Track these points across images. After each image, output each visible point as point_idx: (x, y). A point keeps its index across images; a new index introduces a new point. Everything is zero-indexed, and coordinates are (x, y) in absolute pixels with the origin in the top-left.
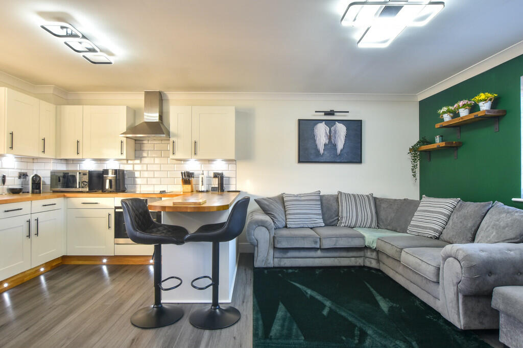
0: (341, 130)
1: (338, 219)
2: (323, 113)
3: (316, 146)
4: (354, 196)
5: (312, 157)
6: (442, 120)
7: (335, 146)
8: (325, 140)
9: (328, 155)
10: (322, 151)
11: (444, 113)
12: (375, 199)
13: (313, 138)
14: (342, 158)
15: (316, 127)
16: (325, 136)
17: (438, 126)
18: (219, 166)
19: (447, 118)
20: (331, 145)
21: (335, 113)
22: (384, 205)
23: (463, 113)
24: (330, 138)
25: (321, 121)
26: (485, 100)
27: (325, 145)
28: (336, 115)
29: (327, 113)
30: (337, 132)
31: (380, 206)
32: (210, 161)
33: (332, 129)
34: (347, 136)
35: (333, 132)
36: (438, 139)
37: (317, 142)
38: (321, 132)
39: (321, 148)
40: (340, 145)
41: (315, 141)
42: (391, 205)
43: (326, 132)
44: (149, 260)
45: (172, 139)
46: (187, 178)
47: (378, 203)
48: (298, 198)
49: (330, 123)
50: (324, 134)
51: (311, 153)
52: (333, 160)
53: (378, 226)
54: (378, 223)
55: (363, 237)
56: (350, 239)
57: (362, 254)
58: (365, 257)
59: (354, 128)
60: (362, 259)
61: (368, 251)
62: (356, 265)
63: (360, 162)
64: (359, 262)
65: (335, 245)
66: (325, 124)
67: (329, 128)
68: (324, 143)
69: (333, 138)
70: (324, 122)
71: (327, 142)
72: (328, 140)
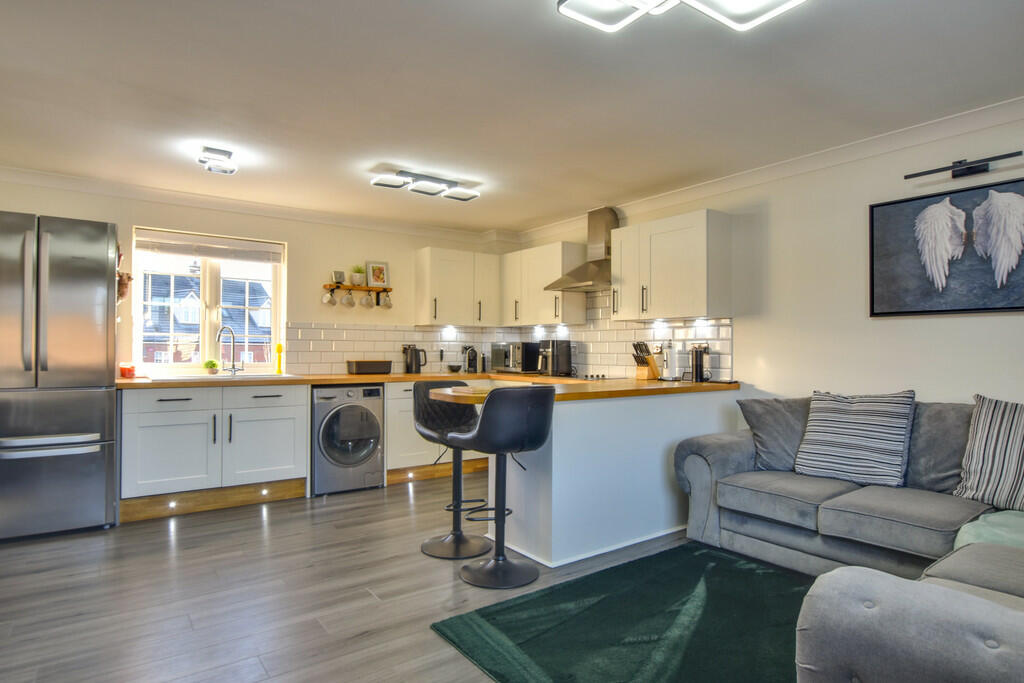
2: (949, 173)
3: (924, 267)
5: (909, 299)
7: (987, 263)
8: (950, 248)
9: (962, 290)
10: (940, 281)
14: (1013, 298)
15: (920, 216)
16: (951, 238)
20: (972, 261)
21: (992, 165)
24: (968, 241)
25: (937, 197)
27: (952, 263)
28: (995, 170)
29: (962, 170)
30: (995, 221)
33: (974, 213)
35: (978, 222)
37: (926, 258)
38: (937, 232)
39: (939, 274)
40: (1006, 259)
41: (919, 254)
43: (955, 228)
49: (968, 198)
50: (948, 233)
51: (907, 291)
52: (980, 304)
66: (952, 203)
67: (963, 214)
68: (946, 258)
69: (978, 240)
70: (948, 199)
71: (959, 252)
72: (962, 249)
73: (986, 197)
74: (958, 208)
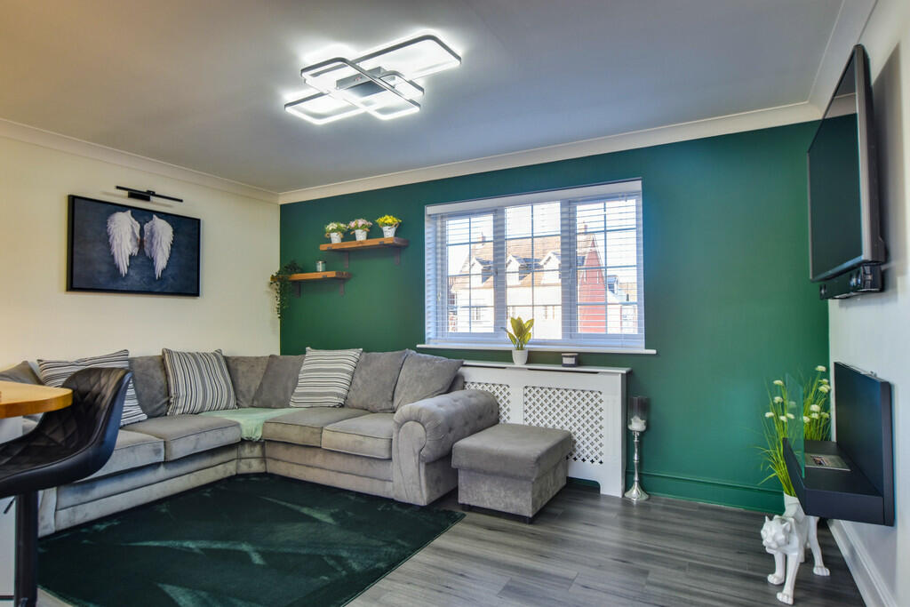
0: (164, 233)
1: (168, 401)
2: (126, 193)
3: (113, 256)
4: (193, 355)
5: (101, 280)
6: (329, 241)
8: (130, 247)
9: (137, 278)
10: (124, 269)
11: (333, 231)
12: (226, 359)
13: (106, 240)
14: (164, 286)
15: (112, 217)
16: (131, 240)
17: (324, 247)
19: (336, 239)
20: (143, 258)
21: (152, 198)
22: (242, 368)
23: (361, 236)
24: (141, 244)
25: (124, 208)
26: (391, 225)
27: (131, 257)
28: (152, 202)
29: (134, 194)
30: (156, 235)
31: (237, 370)
33: (145, 227)
34: (174, 245)
35: (147, 233)
36: (320, 266)
37: (115, 250)
38: (123, 233)
39: (123, 264)
40: (161, 262)
41: (109, 246)
42: (253, 366)
43: (133, 233)
47: (232, 365)
49: (142, 216)
50: (128, 236)
51: (100, 272)
52: (147, 288)
53: (237, 404)
54: (237, 399)
55: (237, 425)
56: (219, 433)
57: (233, 454)
58: (240, 459)
59: (188, 231)
60: (234, 463)
61: (247, 446)
62: (225, 476)
63: (196, 294)
64: (230, 469)
65: (195, 448)
66: (132, 214)
67: (139, 225)
68: (128, 253)
69: (147, 245)
70: (129, 212)
71: (135, 251)
72: (137, 249)
73: (151, 218)
74: (136, 220)
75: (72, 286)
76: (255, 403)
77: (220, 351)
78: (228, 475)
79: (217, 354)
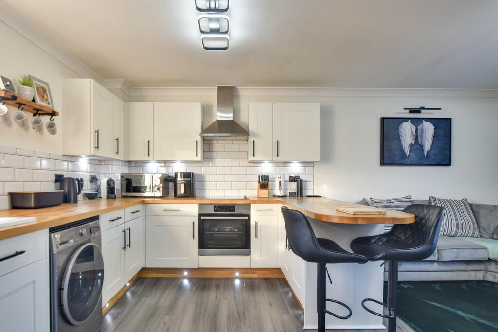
0: (429, 129)
2: (408, 111)
4: (448, 201)
5: (396, 159)
7: (422, 147)
8: (410, 140)
9: (414, 156)
10: (407, 152)
12: (471, 205)
13: (398, 138)
14: (430, 160)
15: (401, 126)
16: (411, 136)
18: (295, 169)
20: (417, 145)
21: (422, 111)
22: (482, 212)
24: (416, 138)
25: (406, 119)
27: (411, 146)
29: (412, 111)
30: (424, 131)
31: (479, 213)
32: (286, 163)
33: (418, 127)
34: (435, 136)
35: (419, 131)
37: (403, 143)
38: (407, 131)
39: (407, 150)
40: (427, 146)
41: (400, 141)
42: (491, 211)
43: (412, 132)
44: (235, 273)
45: (251, 139)
46: (264, 183)
47: (474, 209)
48: (389, 204)
49: (416, 122)
50: (410, 134)
51: (396, 155)
52: (419, 162)
53: (480, 235)
54: (480, 232)
55: (486, 248)
56: (473, 251)
57: (482, 267)
58: (487, 271)
59: (444, 127)
60: (483, 272)
61: (492, 264)
62: (475, 279)
63: (448, 164)
64: (480, 276)
65: (456, 257)
66: (411, 122)
67: (415, 127)
68: (409, 143)
69: (419, 138)
70: (410, 121)
71: (413, 142)
72: (414, 141)
73: (422, 122)
74: (413, 125)
75: (383, 163)
76: (495, 236)
77: (466, 200)
78: (477, 279)
79: (464, 201)
